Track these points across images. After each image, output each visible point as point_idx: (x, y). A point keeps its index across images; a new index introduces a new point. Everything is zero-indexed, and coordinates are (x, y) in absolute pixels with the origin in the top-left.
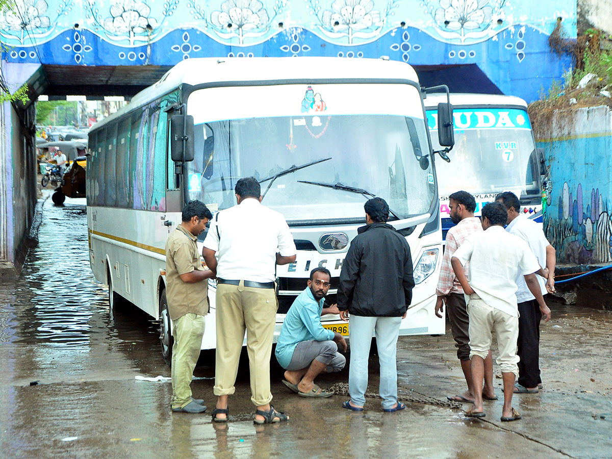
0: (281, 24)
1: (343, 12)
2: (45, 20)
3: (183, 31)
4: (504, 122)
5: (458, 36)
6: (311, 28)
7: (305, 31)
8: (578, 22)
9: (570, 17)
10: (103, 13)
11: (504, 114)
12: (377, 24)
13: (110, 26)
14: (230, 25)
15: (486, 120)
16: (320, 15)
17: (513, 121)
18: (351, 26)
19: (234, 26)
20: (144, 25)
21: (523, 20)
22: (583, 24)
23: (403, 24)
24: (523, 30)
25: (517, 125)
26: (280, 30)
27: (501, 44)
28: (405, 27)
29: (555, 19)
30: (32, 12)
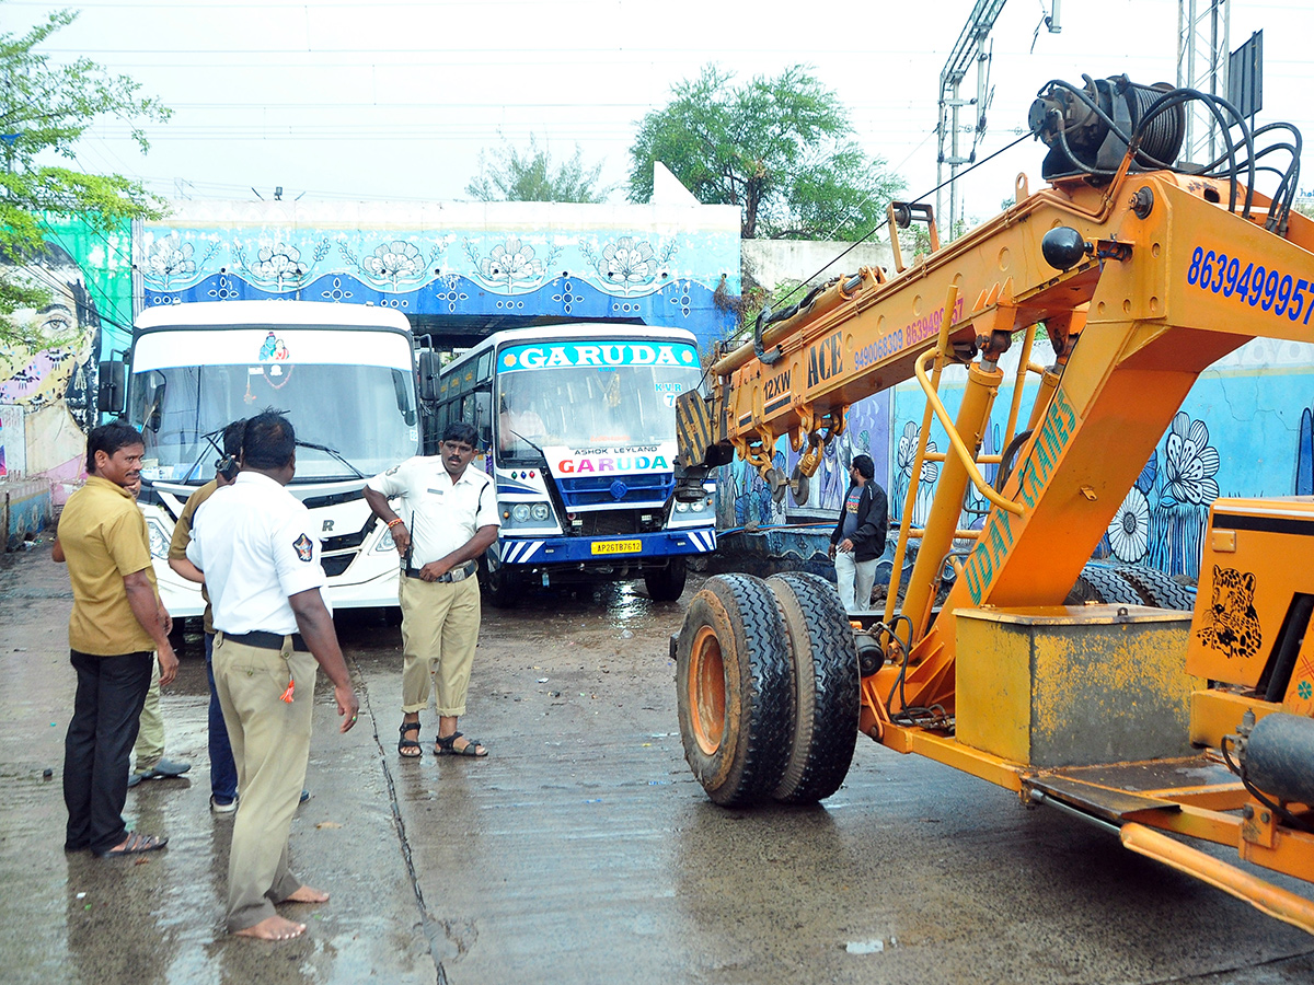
0: (437, 271)
1: (503, 260)
2: (190, 264)
3: (334, 276)
4: (665, 358)
5: (622, 289)
6: (469, 276)
7: (462, 278)
8: (743, 280)
9: (734, 274)
10: (251, 257)
11: (666, 349)
12: (539, 274)
13: (258, 271)
14: (384, 272)
15: (643, 355)
16: (478, 263)
17: (679, 358)
18: (511, 274)
19: (388, 272)
20: (294, 270)
21: (688, 275)
22: (748, 281)
23: (565, 274)
24: (688, 285)
25: (683, 363)
26: (437, 276)
27: (666, 298)
28: (568, 277)
29: (720, 276)
30: (178, 256)
